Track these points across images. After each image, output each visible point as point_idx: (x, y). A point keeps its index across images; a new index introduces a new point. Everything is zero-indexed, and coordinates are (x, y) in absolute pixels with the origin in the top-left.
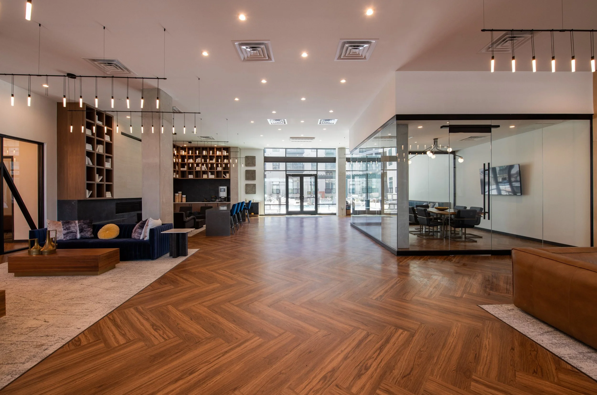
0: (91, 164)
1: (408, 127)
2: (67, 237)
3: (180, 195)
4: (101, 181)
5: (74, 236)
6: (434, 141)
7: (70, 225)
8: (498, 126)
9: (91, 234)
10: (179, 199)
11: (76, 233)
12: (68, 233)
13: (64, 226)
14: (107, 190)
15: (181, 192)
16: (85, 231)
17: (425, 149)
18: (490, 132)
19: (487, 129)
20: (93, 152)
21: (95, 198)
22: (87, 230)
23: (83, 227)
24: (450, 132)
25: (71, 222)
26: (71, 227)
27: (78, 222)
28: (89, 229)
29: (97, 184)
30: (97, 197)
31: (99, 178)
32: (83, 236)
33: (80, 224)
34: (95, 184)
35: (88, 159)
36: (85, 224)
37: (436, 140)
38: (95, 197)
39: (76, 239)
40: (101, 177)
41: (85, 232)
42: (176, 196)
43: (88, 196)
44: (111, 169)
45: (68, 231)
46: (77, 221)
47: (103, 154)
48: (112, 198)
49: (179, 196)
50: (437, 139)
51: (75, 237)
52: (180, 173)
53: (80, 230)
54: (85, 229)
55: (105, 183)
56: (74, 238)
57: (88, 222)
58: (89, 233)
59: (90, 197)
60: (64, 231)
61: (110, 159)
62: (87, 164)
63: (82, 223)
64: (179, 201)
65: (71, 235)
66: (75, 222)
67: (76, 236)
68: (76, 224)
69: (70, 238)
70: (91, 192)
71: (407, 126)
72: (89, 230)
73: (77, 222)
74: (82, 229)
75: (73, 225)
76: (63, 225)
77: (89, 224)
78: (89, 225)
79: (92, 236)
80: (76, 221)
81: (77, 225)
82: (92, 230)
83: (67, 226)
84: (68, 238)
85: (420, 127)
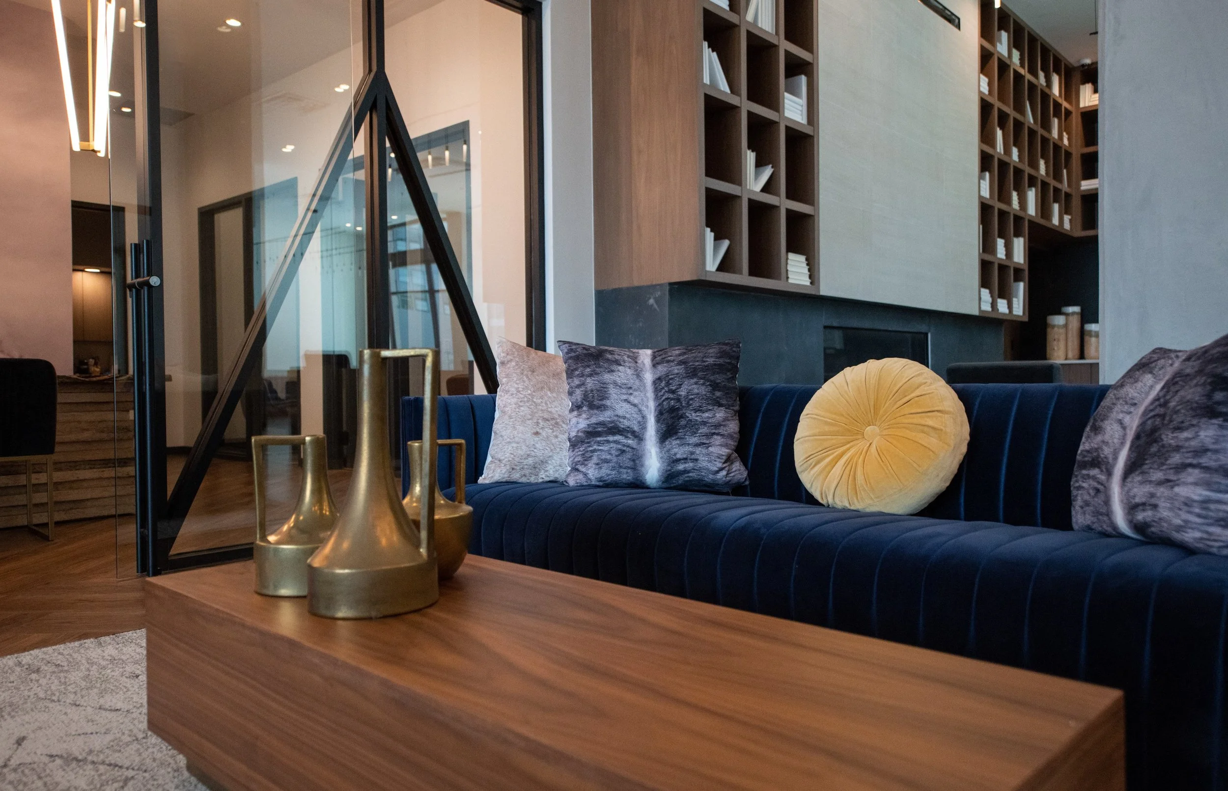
0: (723, 85)
2: (586, 459)
3: (1075, 323)
4: (766, 189)
5: (625, 459)
7: (607, 377)
9: (729, 460)
10: (1070, 344)
11: (639, 437)
12: (591, 433)
13: (577, 382)
14: (793, 247)
15: (1077, 309)
16: (693, 427)
20: (733, 18)
21: (743, 278)
22: (704, 423)
23: (683, 392)
25: (611, 353)
26: (612, 391)
27: (654, 357)
28: (720, 414)
29: (751, 202)
30: (752, 273)
31: (757, 175)
32: (681, 467)
33: (662, 369)
34: (739, 197)
35: (709, 55)
36: (692, 373)
38: (740, 272)
39: (638, 484)
40: (768, 172)
41: (694, 440)
42: (1053, 326)
43: (711, 264)
44: (808, 130)
45: (594, 420)
46: (649, 352)
47: (774, 41)
48: (812, 292)
49: (1066, 326)
51: (634, 469)
52: (1076, 203)
53: (660, 415)
54: (693, 416)
55: (783, 203)
56: (627, 476)
57: (711, 361)
58: (719, 448)
59: (722, 268)
60: (573, 418)
61: (803, 79)
62: (706, 80)
63: (677, 369)
64: (1070, 355)
65: (607, 447)
66: (635, 359)
67: (637, 460)
68: (638, 375)
69: (606, 472)
70: (726, 243)
72: (718, 426)
73: (645, 356)
74: (672, 410)
75: (623, 374)
76: (570, 374)
77: (719, 378)
78: (715, 386)
79: (739, 472)
80: (641, 351)
81: (649, 377)
82: (733, 426)
83: (590, 383)
84: (593, 473)
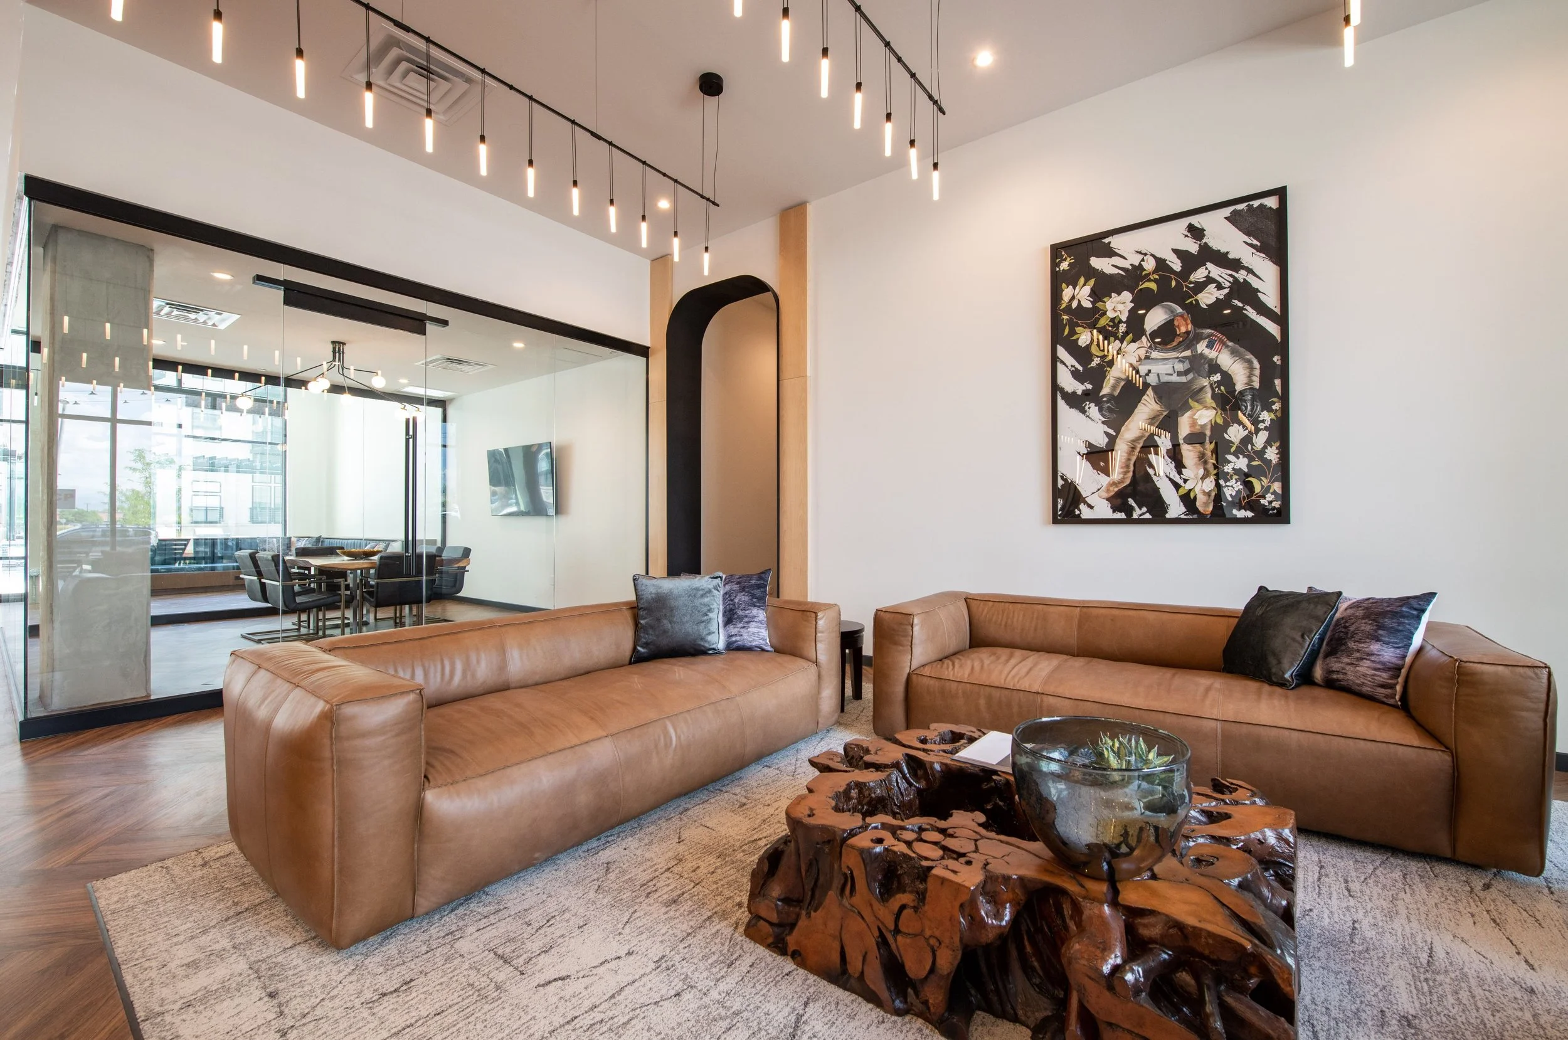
1: (151, 262)
6: (334, 349)
8: (445, 323)
17: (299, 369)
18: (423, 332)
19: (416, 323)
24: (288, 301)
37: (338, 347)
50: (344, 344)
71: (148, 253)
85: (223, 276)
